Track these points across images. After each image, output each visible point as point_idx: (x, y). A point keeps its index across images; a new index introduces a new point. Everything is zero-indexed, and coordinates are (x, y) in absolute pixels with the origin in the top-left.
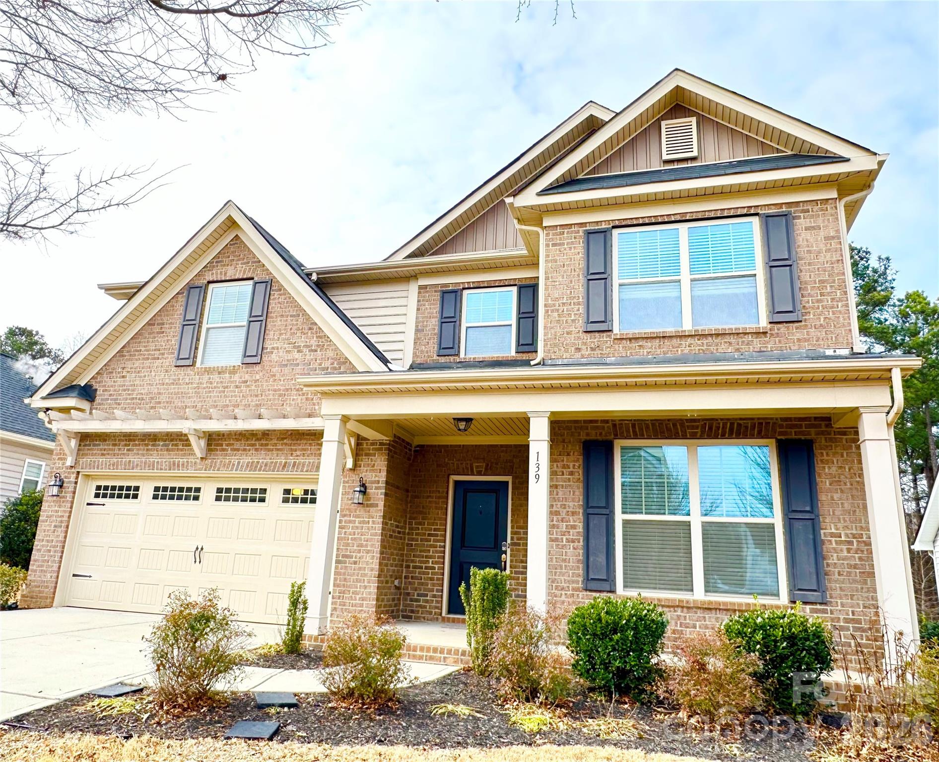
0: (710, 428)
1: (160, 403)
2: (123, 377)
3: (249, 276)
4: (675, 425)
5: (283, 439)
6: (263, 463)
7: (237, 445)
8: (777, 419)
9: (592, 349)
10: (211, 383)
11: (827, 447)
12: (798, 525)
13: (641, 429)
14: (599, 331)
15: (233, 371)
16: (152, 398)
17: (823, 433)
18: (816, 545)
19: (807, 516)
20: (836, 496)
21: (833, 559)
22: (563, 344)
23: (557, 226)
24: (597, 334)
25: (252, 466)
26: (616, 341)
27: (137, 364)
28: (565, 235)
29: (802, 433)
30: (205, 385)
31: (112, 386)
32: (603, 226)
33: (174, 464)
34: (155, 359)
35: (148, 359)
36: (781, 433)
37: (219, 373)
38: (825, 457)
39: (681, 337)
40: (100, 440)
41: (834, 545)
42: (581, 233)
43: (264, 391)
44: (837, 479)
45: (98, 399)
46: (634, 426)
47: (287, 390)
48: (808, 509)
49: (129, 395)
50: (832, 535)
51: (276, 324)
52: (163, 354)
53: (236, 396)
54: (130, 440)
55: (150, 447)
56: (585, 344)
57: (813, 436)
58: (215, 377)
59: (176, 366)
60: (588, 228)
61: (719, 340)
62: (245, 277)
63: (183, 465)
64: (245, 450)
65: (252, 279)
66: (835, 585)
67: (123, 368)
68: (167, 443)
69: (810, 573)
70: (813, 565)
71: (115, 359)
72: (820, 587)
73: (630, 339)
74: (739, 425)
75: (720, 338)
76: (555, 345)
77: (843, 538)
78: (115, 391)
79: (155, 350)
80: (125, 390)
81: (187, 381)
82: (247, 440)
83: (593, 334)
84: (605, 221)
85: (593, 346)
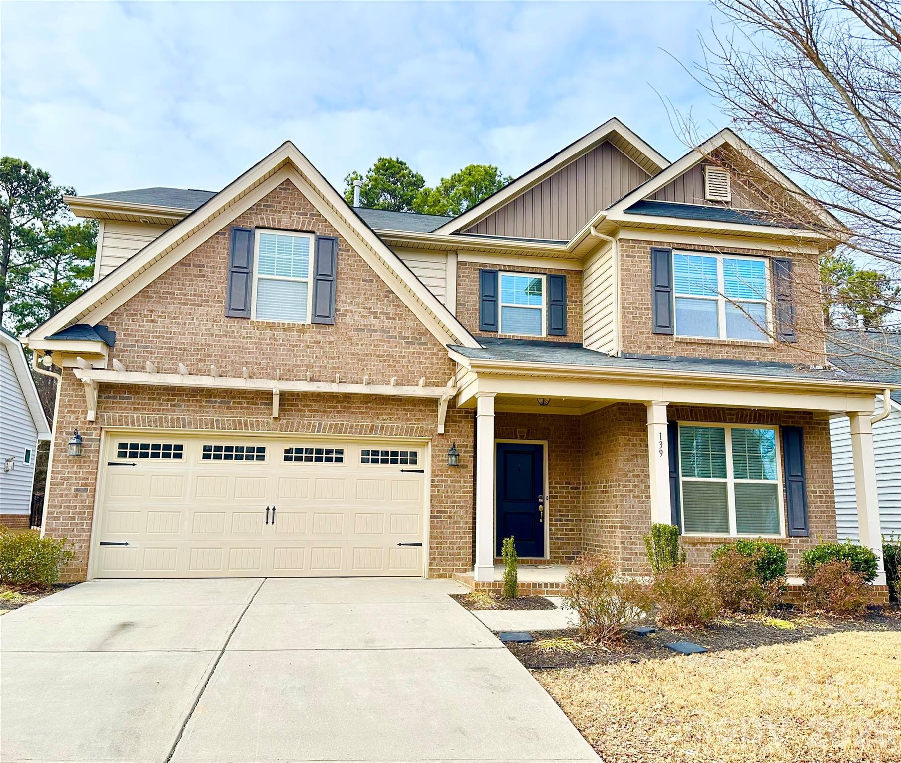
0: (742, 416)
1: (210, 356)
2: (152, 321)
3: (310, 229)
4: (719, 412)
5: (367, 403)
6: (348, 425)
7: (316, 406)
8: (782, 411)
9: (659, 348)
10: (276, 340)
11: (810, 432)
12: (794, 485)
13: (696, 415)
14: (664, 334)
15: (302, 329)
16: (198, 350)
17: (808, 423)
18: (804, 497)
19: (799, 479)
20: (814, 466)
21: (812, 508)
22: (637, 341)
23: (630, 240)
24: (663, 337)
25: (337, 429)
26: (676, 344)
27: (171, 308)
28: (636, 249)
29: (796, 422)
30: (268, 342)
31: (137, 331)
32: (665, 247)
33: (240, 423)
34: (197, 305)
35: (185, 304)
36: (784, 422)
37: (285, 330)
38: (808, 440)
39: (721, 345)
40: (129, 393)
41: (813, 499)
42: (649, 250)
43: (339, 353)
44: (815, 455)
45: (119, 345)
46: (691, 411)
47: (367, 355)
48: (800, 474)
49: (164, 343)
50: (813, 492)
51: (346, 287)
52: (207, 301)
53: (308, 356)
54: (176, 395)
55: (204, 404)
56: (654, 343)
57: (802, 425)
58: (280, 334)
59: (227, 317)
60: (654, 246)
61: (746, 350)
62: (305, 229)
63: (252, 424)
64: (325, 412)
65: (314, 233)
66: (813, 523)
67: (152, 311)
68: (227, 400)
69: (801, 517)
70: (802, 513)
71: (137, 299)
72: (806, 528)
73: (687, 343)
74: (760, 414)
75: (747, 349)
76: (632, 342)
77: (818, 494)
78: (143, 336)
79: (194, 295)
80: (158, 337)
81: (244, 334)
82: (326, 402)
83: (660, 336)
84: (667, 243)
85: (659, 345)
